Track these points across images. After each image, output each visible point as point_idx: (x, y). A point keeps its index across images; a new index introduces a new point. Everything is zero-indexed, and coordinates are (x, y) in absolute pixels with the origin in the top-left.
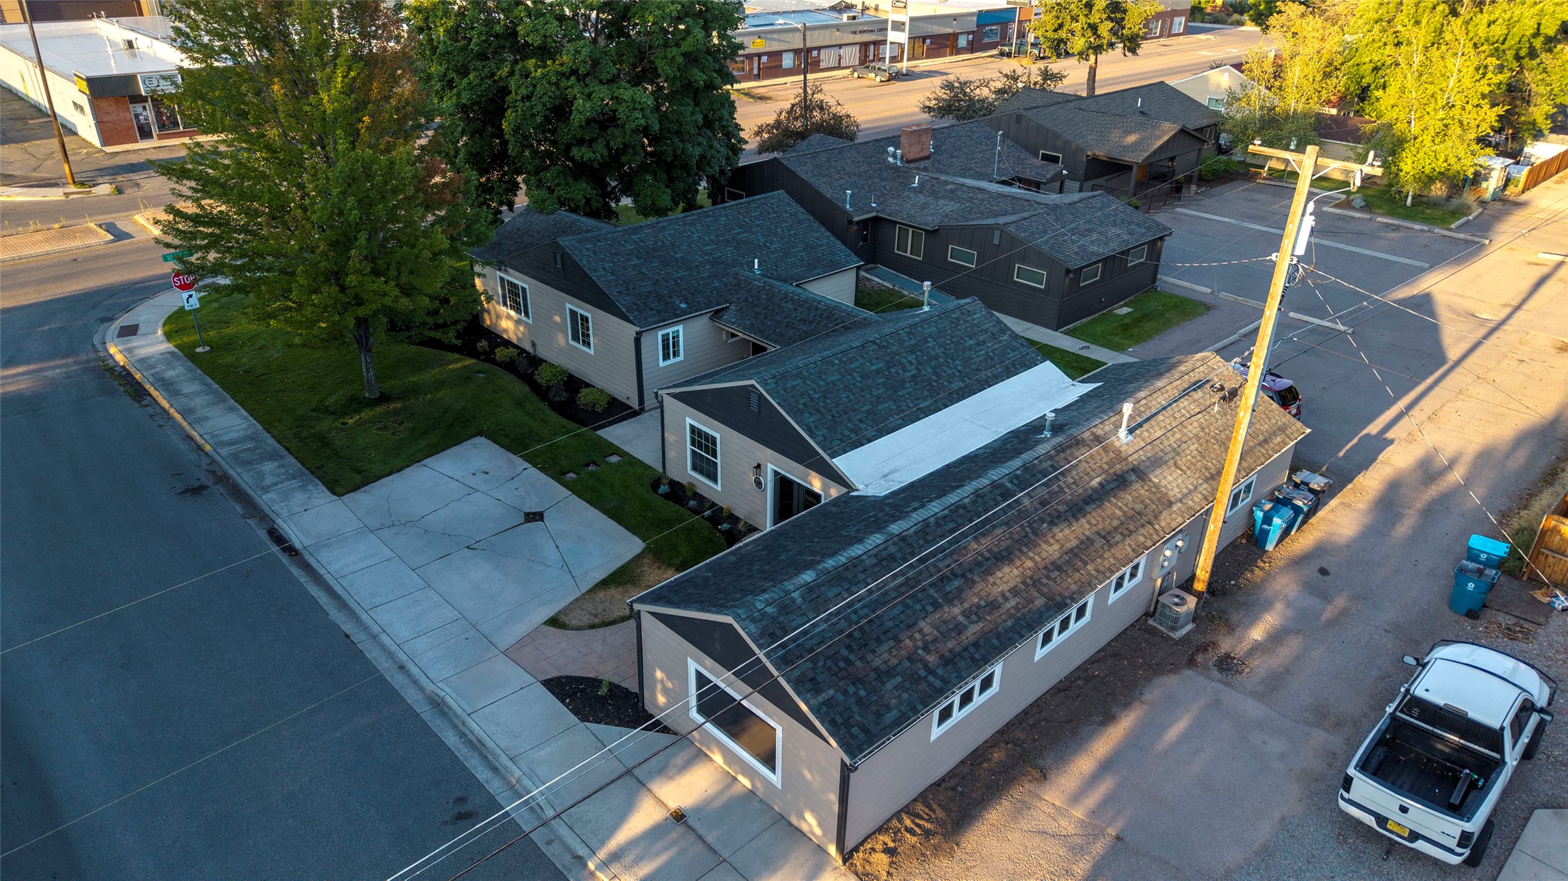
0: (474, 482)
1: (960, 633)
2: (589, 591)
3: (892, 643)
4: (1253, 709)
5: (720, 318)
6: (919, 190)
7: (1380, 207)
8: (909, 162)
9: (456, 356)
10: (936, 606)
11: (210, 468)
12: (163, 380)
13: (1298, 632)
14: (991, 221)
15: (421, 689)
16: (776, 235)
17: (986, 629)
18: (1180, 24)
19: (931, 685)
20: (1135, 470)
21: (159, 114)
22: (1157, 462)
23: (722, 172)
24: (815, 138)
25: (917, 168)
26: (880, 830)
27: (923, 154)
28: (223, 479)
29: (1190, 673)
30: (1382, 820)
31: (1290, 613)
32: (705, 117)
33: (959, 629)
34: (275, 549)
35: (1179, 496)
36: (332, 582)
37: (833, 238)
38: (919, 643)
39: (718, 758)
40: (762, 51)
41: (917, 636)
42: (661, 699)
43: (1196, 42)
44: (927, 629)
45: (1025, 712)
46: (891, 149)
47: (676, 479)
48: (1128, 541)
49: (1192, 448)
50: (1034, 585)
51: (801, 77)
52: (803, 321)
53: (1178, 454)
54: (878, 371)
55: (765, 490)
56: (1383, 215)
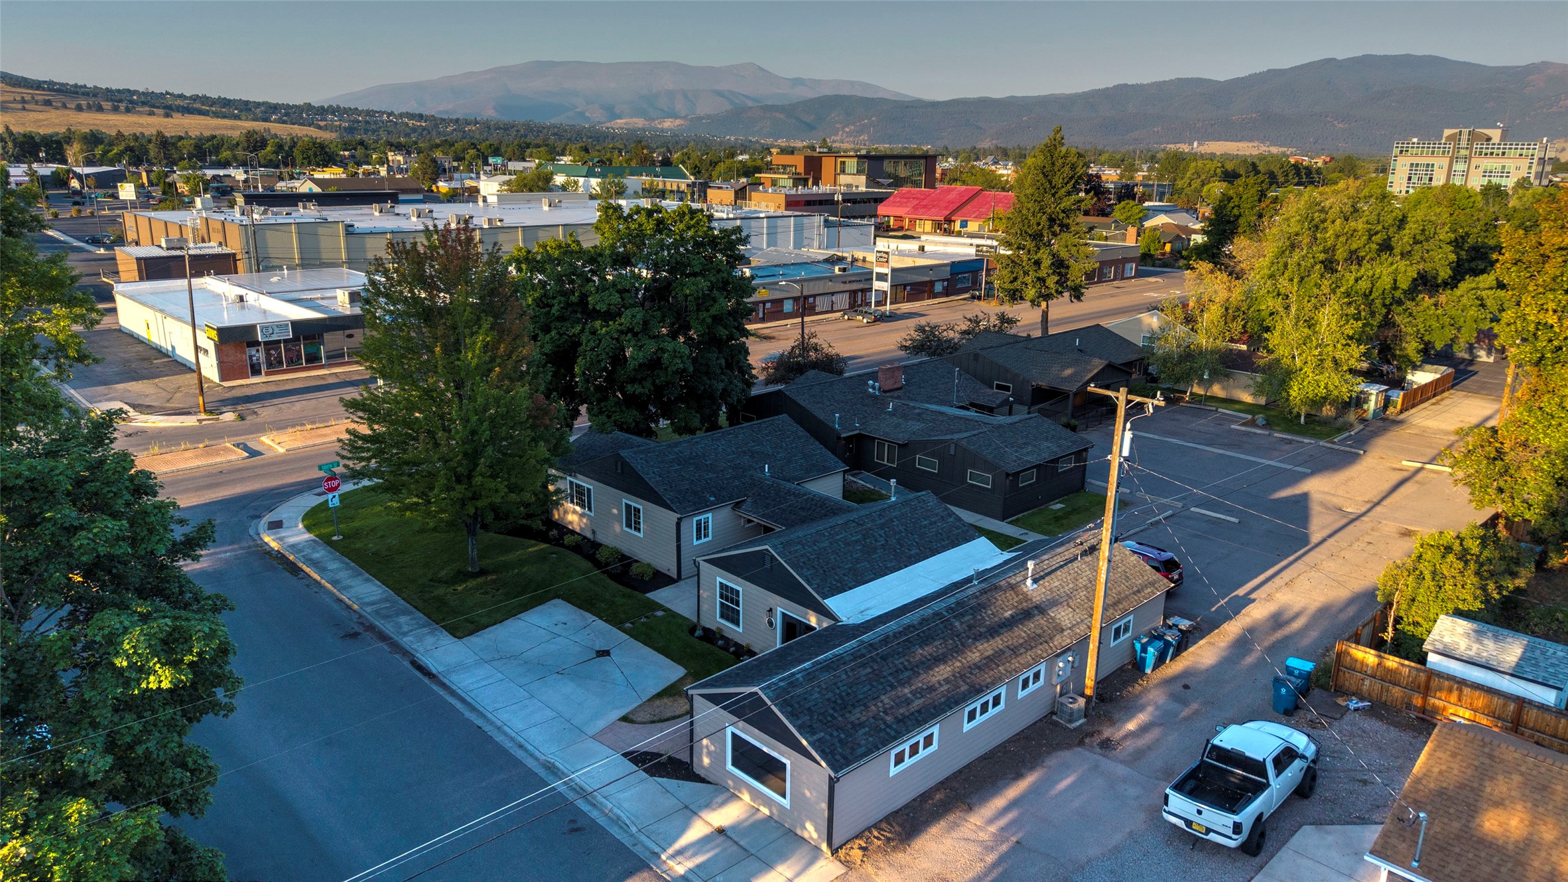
0: (557, 630)
1: (909, 704)
2: (649, 700)
3: (862, 708)
4: (1121, 770)
5: (739, 508)
6: (892, 414)
7: (1278, 425)
8: (885, 392)
9: (533, 542)
10: (893, 687)
11: (360, 621)
12: (311, 560)
13: (1161, 725)
14: (948, 437)
15: (537, 759)
16: (781, 447)
17: (927, 703)
18: (1131, 269)
19: (888, 734)
20: (1036, 607)
21: (268, 355)
22: (1054, 603)
23: (739, 401)
24: (811, 373)
25: (892, 397)
26: (857, 837)
27: (896, 386)
28: (371, 628)
29: (1079, 749)
30: (1189, 823)
31: (1157, 713)
32: (726, 360)
33: (908, 702)
34: (418, 674)
35: (1069, 625)
36: (463, 695)
37: (824, 449)
38: (881, 709)
39: (746, 797)
40: (766, 298)
41: (880, 704)
42: (706, 761)
43: (1145, 285)
44: (886, 701)
45: (960, 772)
46: (871, 382)
47: (708, 626)
48: (1029, 653)
49: (1082, 594)
50: (961, 677)
51: (799, 320)
52: (803, 509)
53: (1071, 598)
54: (857, 541)
55: (775, 628)
56: (1280, 432)
